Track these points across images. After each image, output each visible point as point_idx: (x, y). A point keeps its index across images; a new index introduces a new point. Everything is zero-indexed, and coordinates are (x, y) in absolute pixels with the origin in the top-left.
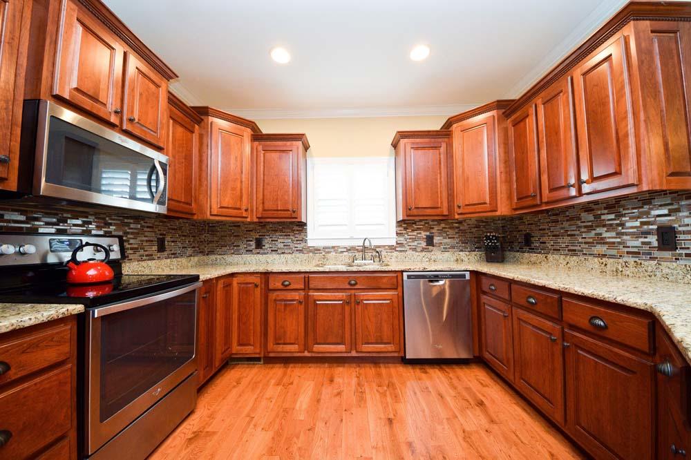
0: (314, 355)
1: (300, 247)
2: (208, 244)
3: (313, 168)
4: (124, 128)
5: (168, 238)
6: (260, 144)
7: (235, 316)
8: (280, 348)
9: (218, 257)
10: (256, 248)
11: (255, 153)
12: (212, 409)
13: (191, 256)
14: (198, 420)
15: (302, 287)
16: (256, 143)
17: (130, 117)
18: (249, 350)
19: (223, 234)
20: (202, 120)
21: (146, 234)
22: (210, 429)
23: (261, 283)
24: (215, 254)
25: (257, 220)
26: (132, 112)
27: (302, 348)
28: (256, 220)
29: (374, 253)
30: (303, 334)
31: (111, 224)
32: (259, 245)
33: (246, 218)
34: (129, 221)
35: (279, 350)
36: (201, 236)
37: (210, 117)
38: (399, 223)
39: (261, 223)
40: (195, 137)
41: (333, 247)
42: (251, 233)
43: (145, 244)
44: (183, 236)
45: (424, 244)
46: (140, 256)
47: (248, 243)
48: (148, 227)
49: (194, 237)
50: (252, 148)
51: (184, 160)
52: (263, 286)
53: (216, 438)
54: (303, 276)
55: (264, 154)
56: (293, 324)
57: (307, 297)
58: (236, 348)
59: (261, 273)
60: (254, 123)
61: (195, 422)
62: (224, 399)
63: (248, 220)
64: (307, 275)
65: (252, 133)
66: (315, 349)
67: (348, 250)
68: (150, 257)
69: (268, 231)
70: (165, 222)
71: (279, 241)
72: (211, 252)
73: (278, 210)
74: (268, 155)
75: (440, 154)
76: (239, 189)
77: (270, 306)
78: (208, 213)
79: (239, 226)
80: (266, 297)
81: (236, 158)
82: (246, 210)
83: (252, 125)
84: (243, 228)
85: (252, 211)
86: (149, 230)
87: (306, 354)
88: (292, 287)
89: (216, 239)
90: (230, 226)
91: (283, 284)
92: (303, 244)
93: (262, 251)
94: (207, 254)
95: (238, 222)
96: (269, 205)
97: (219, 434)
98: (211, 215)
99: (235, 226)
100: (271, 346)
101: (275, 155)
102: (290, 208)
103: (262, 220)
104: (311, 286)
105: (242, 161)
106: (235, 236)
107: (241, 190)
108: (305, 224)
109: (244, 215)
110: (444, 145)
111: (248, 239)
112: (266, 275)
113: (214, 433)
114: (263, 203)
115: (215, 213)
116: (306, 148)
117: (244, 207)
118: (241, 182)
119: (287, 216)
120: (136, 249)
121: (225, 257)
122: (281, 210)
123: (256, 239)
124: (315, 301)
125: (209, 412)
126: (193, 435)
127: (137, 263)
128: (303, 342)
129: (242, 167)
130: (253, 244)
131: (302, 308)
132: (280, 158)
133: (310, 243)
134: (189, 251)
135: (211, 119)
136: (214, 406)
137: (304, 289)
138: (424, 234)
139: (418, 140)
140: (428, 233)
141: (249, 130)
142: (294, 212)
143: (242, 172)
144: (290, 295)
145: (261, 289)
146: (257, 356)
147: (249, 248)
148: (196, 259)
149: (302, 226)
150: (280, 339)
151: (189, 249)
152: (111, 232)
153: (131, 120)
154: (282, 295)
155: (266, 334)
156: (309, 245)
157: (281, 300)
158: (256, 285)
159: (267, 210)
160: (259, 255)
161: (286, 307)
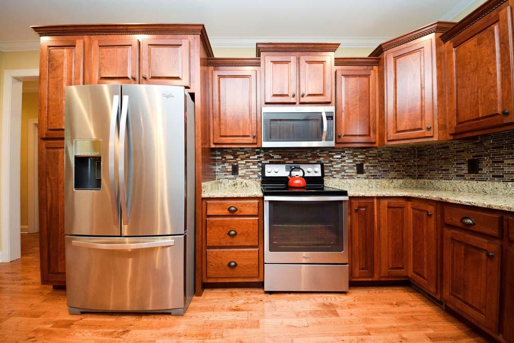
2: (418, 168)
6: (451, 42)
9: (426, 181)
10: (470, 172)
11: (446, 56)
12: (356, 303)
13: (395, 178)
14: (342, 300)
15: (496, 232)
16: (447, 43)
19: (431, 157)
22: (339, 311)
24: (423, 178)
30: (496, 308)
31: (320, 157)
32: (474, 168)
33: (431, 137)
34: (332, 154)
40: (373, 77)
42: (463, 154)
43: (345, 168)
46: (342, 176)
47: (459, 166)
49: (399, 161)
51: (358, 103)
53: (334, 318)
54: (499, 215)
55: (456, 51)
60: (436, 23)
61: (339, 300)
62: (371, 304)
63: (435, 138)
64: (505, 218)
68: (350, 177)
69: (487, 149)
71: (506, 162)
72: (421, 177)
73: (479, 119)
74: (462, 48)
76: (418, 109)
77: (446, 244)
79: (448, 147)
80: (442, 235)
82: (429, 129)
83: (435, 27)
84: (452, 150)
88: (477, 229)
89: (425, 163)
91: (462, 221)
93: (477, 176)
94: (418, 178)
97: (339, 318)
98: (388, 141)
99: (442, 148)
100: (447, 293)
102: (499, 110)
106: (444, 159)
107: (422, 107)
109: (427, 135)
111: (459, 161)
113: (337, 315)
114: (457, 114)
115: (391, 138)
118: (422, 99)
120: (339, 171)
121: (433, 181)
122: (484, 118)
123: (469, 161)
125: (353, 303)
126: (328, 304)
127: (338, 180)
130: (465, 167)
134: (392, 174)
136: (359, 302)
137: (502, 238)
141: (433, 35)
142: (506, 115)
146: (433, 295)
147: (459, 173)
148: (401, 181)
150: (458, 292)
151: (392, 172)
152: (321, 161)
155: (442, 276)
157: (460, 242)
158: (430, 216)
159: (464, 122)
160: (472, 182)
161: (466, 254)
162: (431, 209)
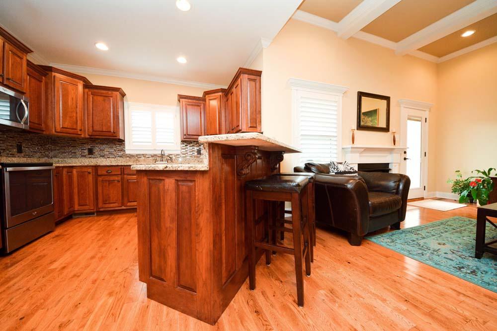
0: (128, 208)
1: (120, 154)
2: (51, 151)
3: (128, 108)
4: (5, 83)
5: (24, 145)
6: (89, 91)
7: (76, 190)
8: (107, 206)
9: (60, 159)
10: (89, 154)
11: (86, 96)
13: (39, 157)
15: (120, 173)
16: (87, 90)
17: (7, 77)
18: (86, 208)
19: (62, 145)
20: (48, 74)
21: (9, 141)
23: (93, 172)
25: (89, 137)
26: (9, 75)
27: (120, 205)
28: (87, 136)
29: (168, 158)
30: (121, 198)
32: (91, 152)
33: (81, 135)
35: (106, 206)
36: (46, 146)
37: (53, 73)
38: (183, 142)
39: (92, 138)
40: (43, 85)
41: (143, 155)
42: (84, 145)
43: (9, 147)
44: (34, 144)
45: (196, 154)
46: (7, 154)
47: (83, 151)
48: (11, 137)
49: (41, 146)
50: (84, 93)
52: (94, 174)
54: (120, 167)
55: (92, 97)
56: (114, 193)
57: (122, 179)
58: (77, 207)
59: (92, 166)
60: (85, 78)
63: (83, 136)
64: (122, 167)
65: (84, 83)
66: (128, 205)
67: (152, 156)
68: (13, 155)
69: (97, 144)
70: (21, 135)
71: (105, 150)
73: (103, 131)
74: (95, 98)
75: (200, 109)
76: (75, 118)
77: (99, 184)
78: (54, 131)
80: (97, 180)
81: (73, 98)
82: (81, 130)
83: (83, 79)
84: (78, 142)
85: (85, 131)
86: (11, 139)
87: (123, 208)
88: (113, 173)
89: (58, 148)
90: (68, 140)
91: (107, 172)
92: (122, 153)
93: (93, 156)
95: (74, 138)
96: (97, 128)
98: (55, 132)
99: (72, 140)
100: (100, 205)
101: (100, 99)
102: (112, 131)
103: (93, 137)
104: (125, 173)
105: (76, 101)
106: (72, 147)
107: (77, 118)
108: (124, 141)
109: (79, 133)
110: (202, 105)
111: (83, 149)
112: (96, 167)
114: (93, 127)
115: (59, 131)
116: (123, 95)
117: (79, 128)
118: (77, 113)
119: (110, 135)
120: (5, 150)
122: (105, 131)
123: (88, 149)
124: (128, 180)
127: (5, 158)
128: (121, 201)
129: (77, 103)
130: (86, 152)
131: (120, 184)
132: (104, 100)
133: (127, 152)
135: (54, 74)
137: (121, 174)
138: (196, 148)
139: (190, 100)
140: (198, 148)
141: (82, 82)
142: (114, 133)
143: (77, 107)
144: (112, 178)
145: (93, 175)
146: (92, 211)
147: (83, 154)
148: (44, 160)
149: (121, 142)
150: (106, 201)
151: (38, 154)
153: (8, 79)
154: (107, 178)
155: (97, 199)
156: (126, 153)
157: (106, 181)
158: (89, 173)
159: (96, 131)
160: (91, 159)
161: (109, 184)
162: (90, 170)
